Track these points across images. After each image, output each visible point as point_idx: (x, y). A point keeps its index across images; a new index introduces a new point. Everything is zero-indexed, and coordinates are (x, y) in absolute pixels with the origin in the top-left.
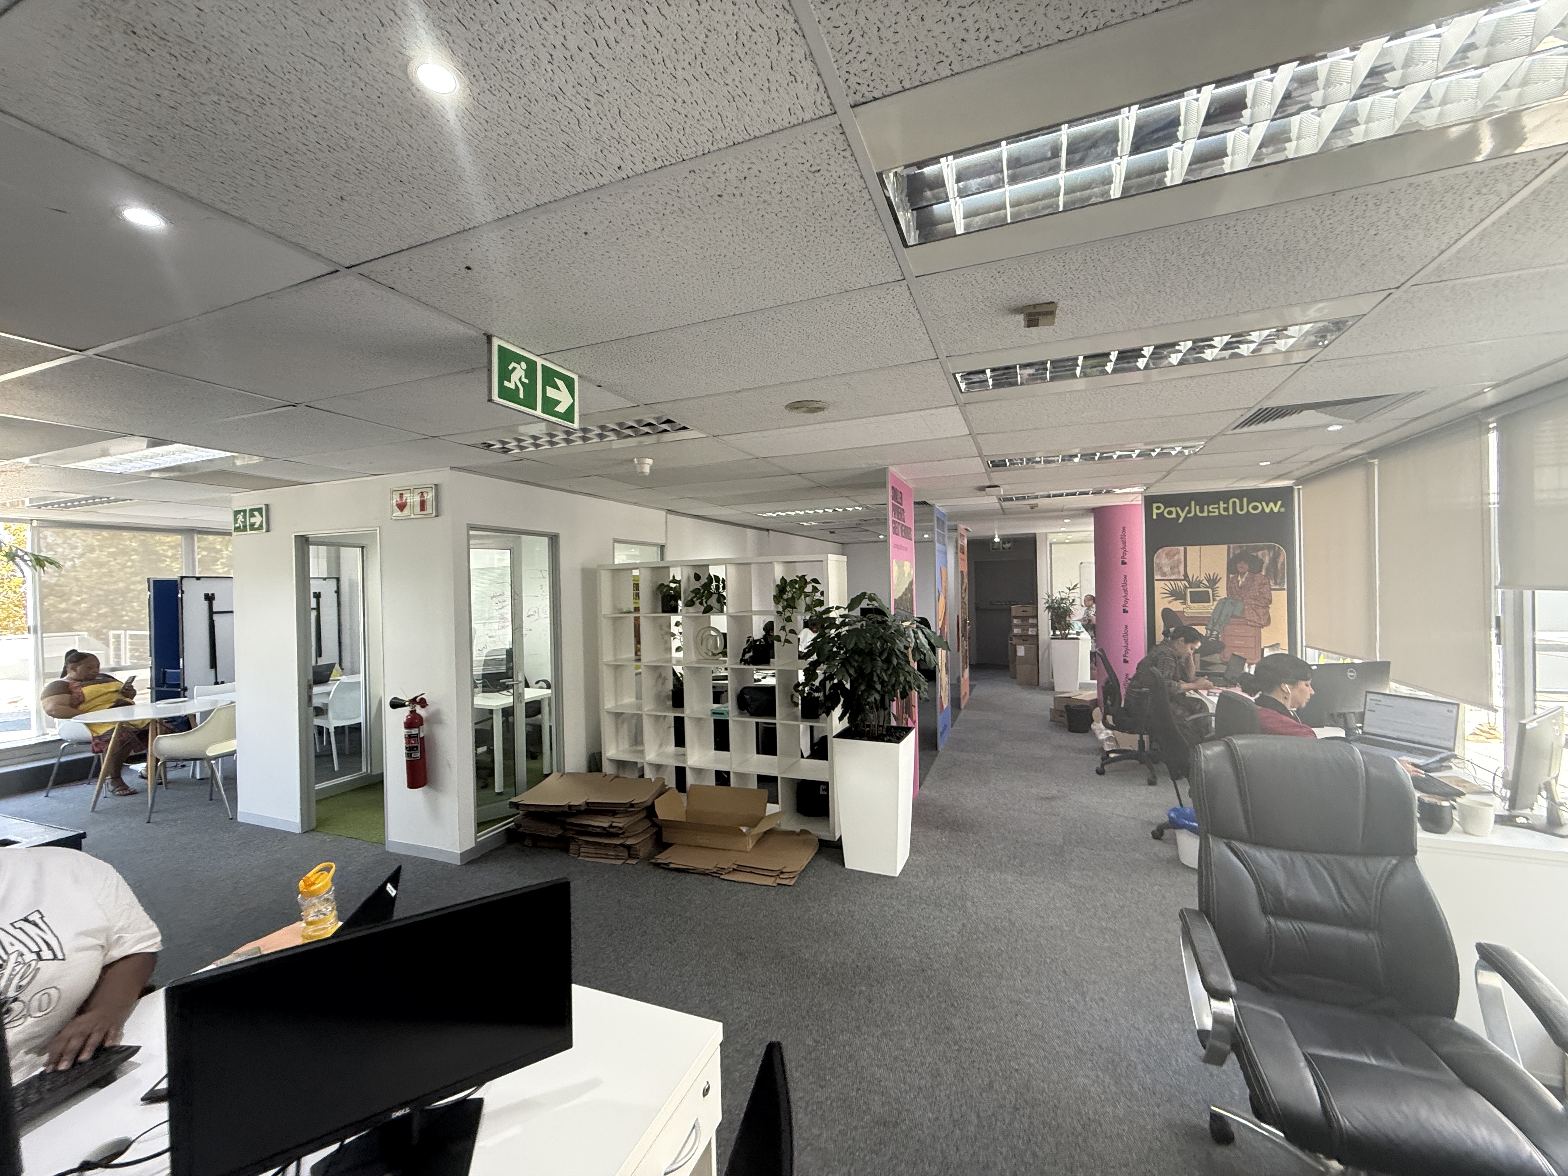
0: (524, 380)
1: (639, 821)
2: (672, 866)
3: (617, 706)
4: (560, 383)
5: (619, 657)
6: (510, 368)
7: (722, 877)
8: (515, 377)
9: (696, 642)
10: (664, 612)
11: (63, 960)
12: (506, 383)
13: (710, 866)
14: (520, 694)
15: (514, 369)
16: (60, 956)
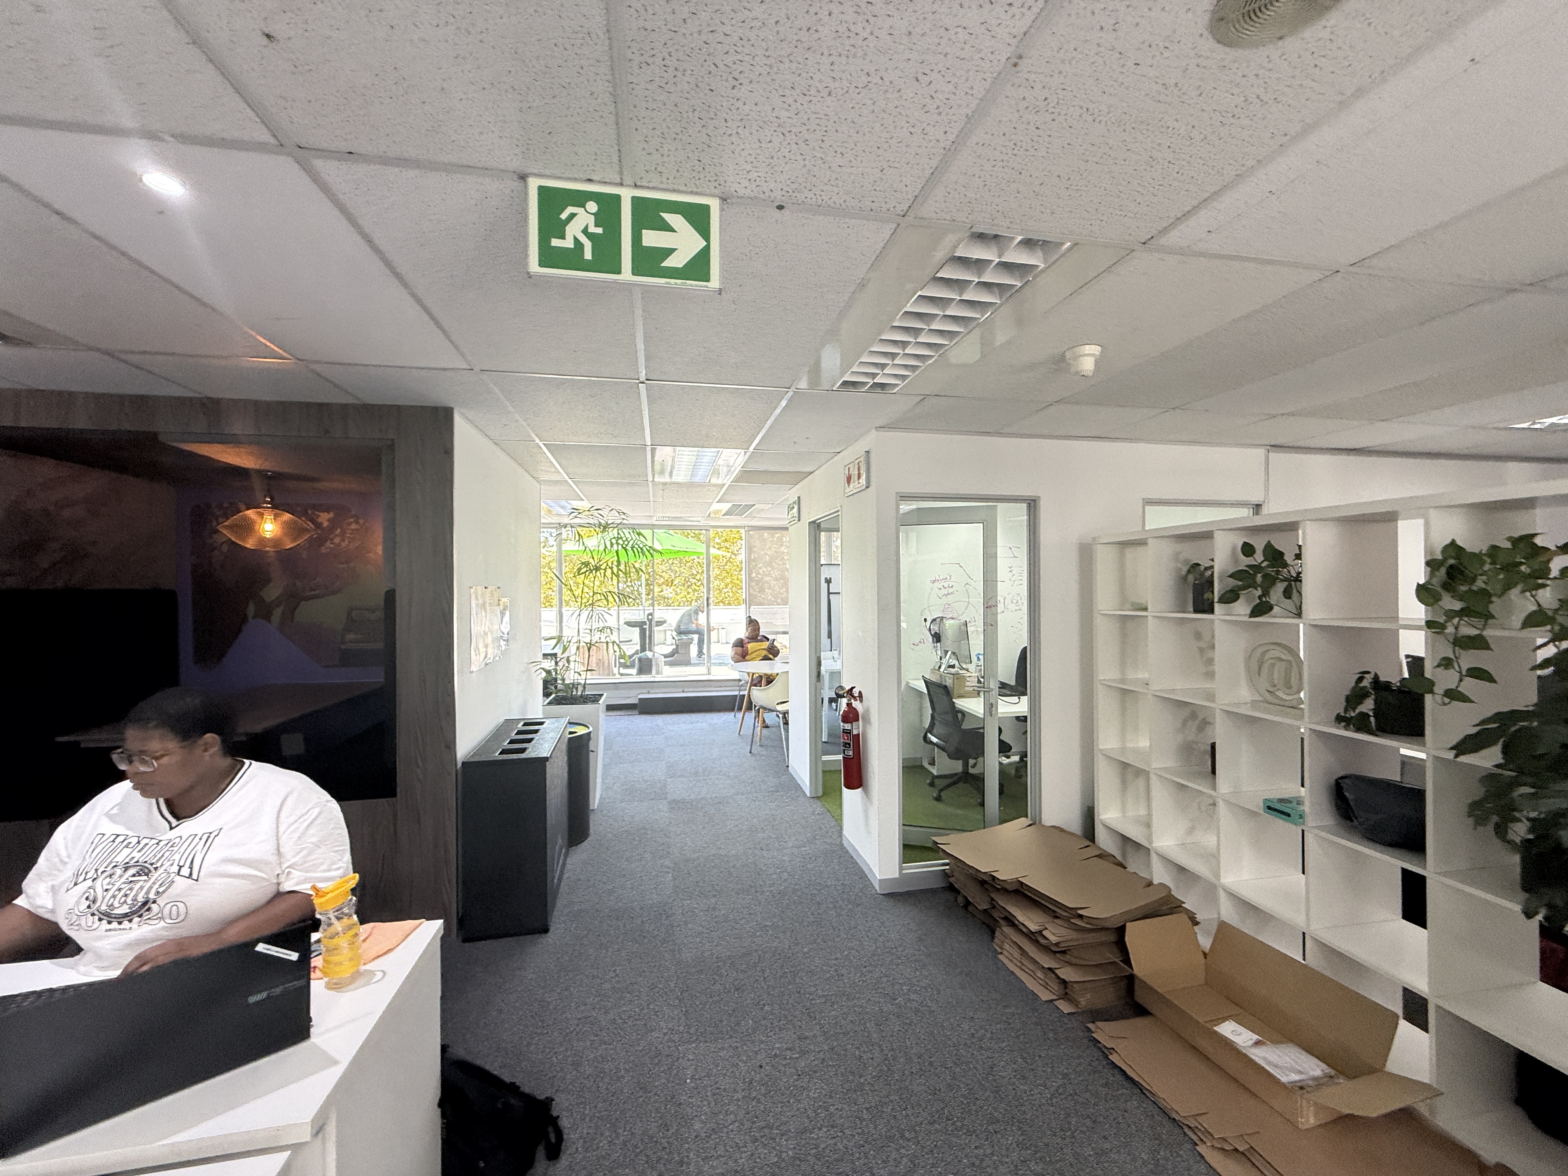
0: (592, 229)
1: (1102, 944)
2: (1114, 1058)
3: (1123, 750)
4: (674, 219)
5: (1131, 675)
6: (564, 216)
7: (1201, 1149)
8: (574, 230)
9: (1248, 669)
10: (1196, 611)
11: (197, 880)
12: (555, 242)
13: (1182, 1107)
14: (992, 704)
15: (572, 216)
16: (195, 876)
